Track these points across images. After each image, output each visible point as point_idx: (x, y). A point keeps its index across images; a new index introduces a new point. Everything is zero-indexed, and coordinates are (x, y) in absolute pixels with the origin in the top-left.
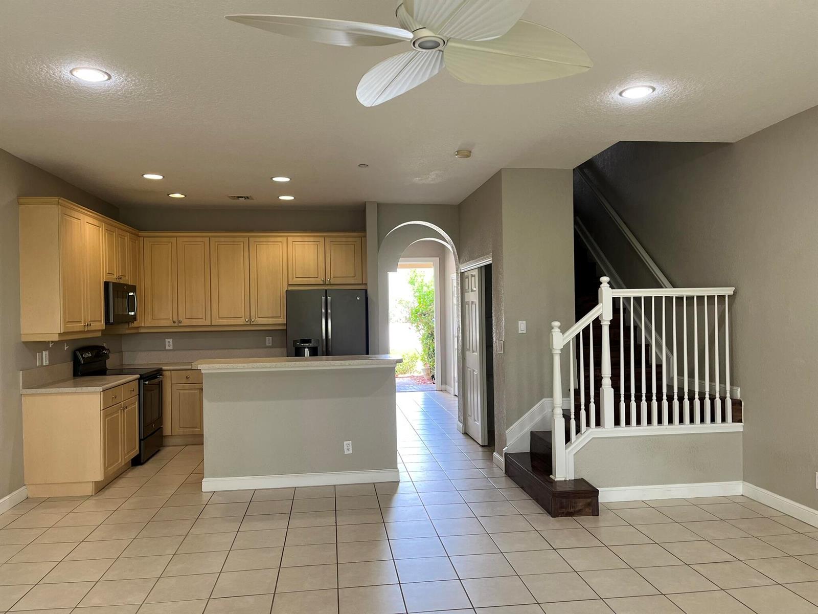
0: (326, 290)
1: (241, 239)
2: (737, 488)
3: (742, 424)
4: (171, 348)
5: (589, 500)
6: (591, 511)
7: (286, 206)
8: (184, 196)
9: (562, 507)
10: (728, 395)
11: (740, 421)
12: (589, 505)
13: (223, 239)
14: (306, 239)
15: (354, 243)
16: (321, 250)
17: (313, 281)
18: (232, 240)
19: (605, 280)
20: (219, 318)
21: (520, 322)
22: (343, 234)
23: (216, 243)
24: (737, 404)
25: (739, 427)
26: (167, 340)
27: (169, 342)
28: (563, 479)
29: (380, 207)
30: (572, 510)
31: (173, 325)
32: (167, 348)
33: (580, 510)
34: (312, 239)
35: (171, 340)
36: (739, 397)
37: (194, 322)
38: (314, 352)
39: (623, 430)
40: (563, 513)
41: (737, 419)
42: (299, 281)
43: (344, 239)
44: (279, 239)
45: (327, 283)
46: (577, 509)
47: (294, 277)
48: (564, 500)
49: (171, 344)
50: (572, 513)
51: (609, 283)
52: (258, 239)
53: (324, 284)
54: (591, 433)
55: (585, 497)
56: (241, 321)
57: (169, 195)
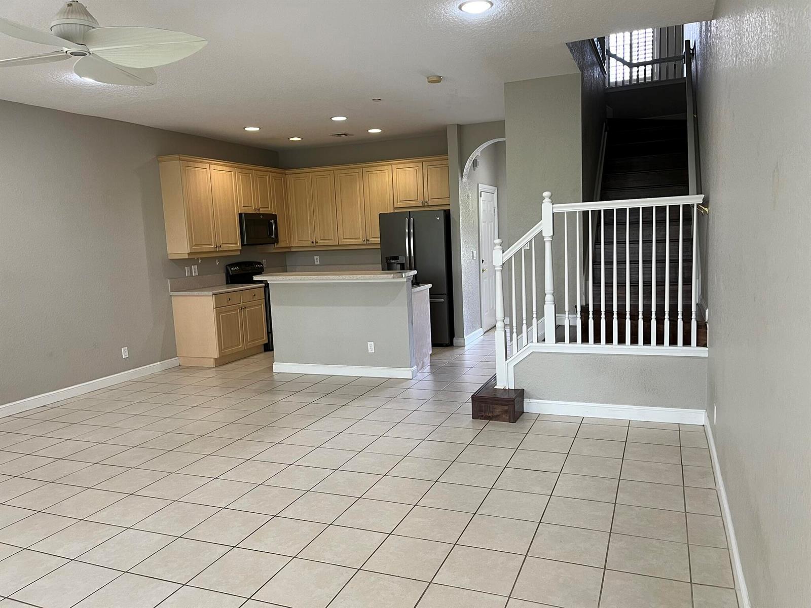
0: (410, 212)
2: (697, 417)
3: (707, 349)
4: (318, 263)
5: (506, 408)
6: (508, 418)
7: (376, 139)
8: (300, 139)
9: (481, 411)
11: (705, 346)
13: (343, 171)
14: (407, 165)
16: (420, 174)
17: (413, 204)
18: (350, 171)
20: (344, 239)
22: (438, 158)
23: (339, 175)
25: (703, 352)
26: (315, 257)
27: (317, 259)
28: (503, 388)
29: (460, 128)
30: (490, 415)
31: (312, 245)
32: (316, 263)
33: (497, 416)
34: (412, 165)
35: (318, 257)
37: (327, 243)
40: (482, 416)
42: (403, 204)
44: (386, 167)
46: (495, 414)
47: (399, 201)
48: (483, 405)
49: (319, 260)
50: (490, 417)
53: (424, 206)
54: (529, 346)
55: (502, 405)
56: (360, 241)
57: (290, 139)
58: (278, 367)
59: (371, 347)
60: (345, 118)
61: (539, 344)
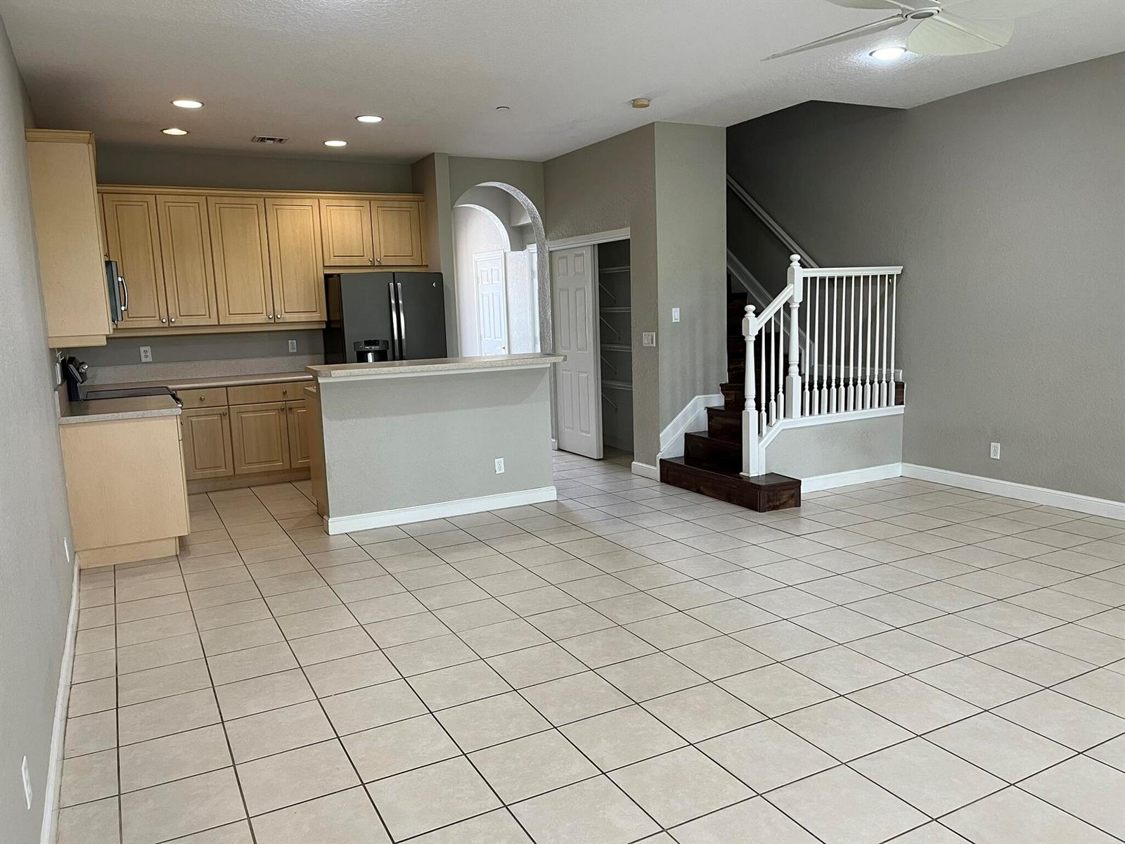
0: (394, 273)
1: (254, 201)
2: (897, 470)
3: (904, 406)
4: (150, 359)
5: (793, 491)
6: (794, 502)
7: (336, 155)
8: (185, 133)
9: (769, 501)
10: (892, 378)
11: (902, 404)
12: (792, 496)
13: (227, 200)
14: (345, 203)
15: (408, 209)
16: (366, 218)
17: (357, 262)
18: (239, 200)
19: (795, 257)
20: (230, 314)
21: (673, 309)
22: (394, 197)
23: (217, 205)
24: (900, 386)
25: (900, 409)
26: (142, 349)
27: (146, 352)
28: (757, 475)
29: (452, 159)
30: (778, 503)
31: (162, 325)
32: (144, 360)
33: (783, 504)
34: (352, 203)
35: (148, 348)
36: (901, 380)
37: (194, 321)
38: (381, 357)
39: (808, 421)
40: (770, 507)
41: (899, 402)
42: (338, 262)
43: (396, 204)
44: (308, 202)
45: (376, 264)
46: (782, 501)
47: (332, 256)
48: (771, 494)
49: (149, 354)
50: (777, 506)
51: (799, 261)
52: (278, 201)
53: (373, 266)
54: (780, 424)
55: (788, 489)
56: (261, 319)
57: (165, 131)
58: (337, 525)
59: (500, 465)
60: (379, 119)
61: (787, 420)
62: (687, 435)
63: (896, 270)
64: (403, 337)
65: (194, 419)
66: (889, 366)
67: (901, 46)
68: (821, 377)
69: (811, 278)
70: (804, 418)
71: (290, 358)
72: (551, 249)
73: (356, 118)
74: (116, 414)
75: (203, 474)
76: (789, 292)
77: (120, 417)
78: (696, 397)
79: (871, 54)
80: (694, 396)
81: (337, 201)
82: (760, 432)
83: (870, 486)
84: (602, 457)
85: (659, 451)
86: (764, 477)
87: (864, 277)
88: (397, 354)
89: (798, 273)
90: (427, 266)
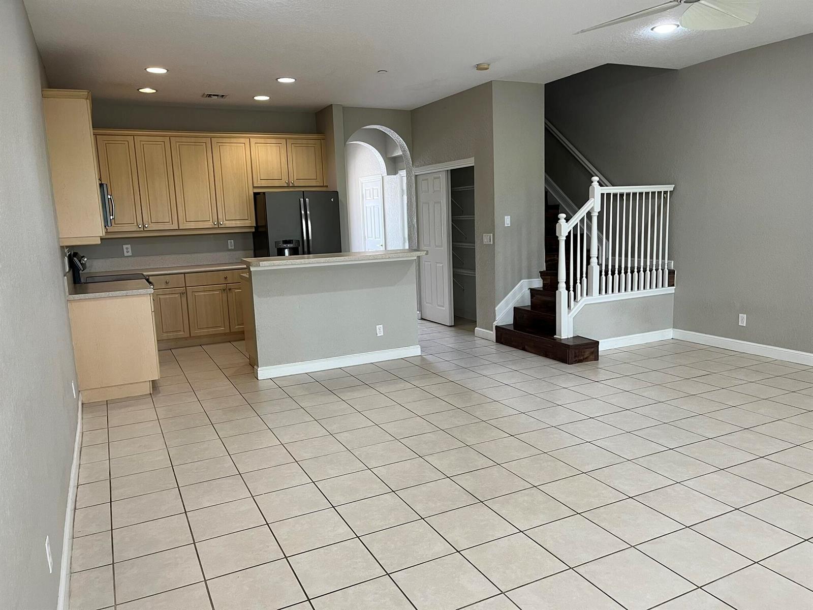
0: (303, 192)
1: (204, 140)
2: (669, 334)
3: (674, 287)
4: (130, 254)
5: (593, 350)
6: (593, 357)
7: (261, 106)
8: (154, 91)
9: (575, 357)
10: (666, 267)
11: (673, 285)
12: (592, 353)
13: (184, 139)
14: (269, 141)
15: (314, 145)
16: (283, 151)
17: (277, 184)
18: (193, 140)
19: (595, 179)
20: (186, 221)
21: (506, 217)
22: (304, 136)
23: (178, 144)
24: (671, 273)
25: (672, 290)
26: (125, 247)
27: (127, 248)
28: (566, 337)
29: (345, 109)
30: (582, 358)
31: (138, 229)
32: (126, 254)
33: (586, 358)
34: (273, 141)
35: (129, 246)
36: (672, 268)
37: (161, 227)
38: (294, 252)
39: (604, 298)
40: (576, 361)
41: (671, 284)
42: (264, 183)
43: (304, 141)
44: (242, 140)
45: (291, 185)
46: (585, 356)
47: (259, 180)
48: (577, 351)
49: (130, 250)
50: (581, 360)
51: (598, 182)
52: (221, 140)
53: (288, 187)
54: (583, 301)
55: (590, 348)
57: (140, 90)
58: (264, 372)
59: (380, 330)
60: (293, 80)
61: (589, 298)
62: (515, 308)
63: (670, 188)
64: (310, 238)
65: (161, 297)
66: (663, 258)
67: (675, 23)
68: (613, 266)
69: (607, 194)
70: (601, 296)
71: (229, 253)
72: (416, 174)
73: (277, 79)
74: (108, 293)
75: (168, 336)
76: (591, 204)
77: (110, 295)
78: (522, 281)
79: (652, 29)
80: (521, 280)
81: (263, 139)
82: (569, 306)
83: (650, 346)
84: (453, 324)
85: (495, 320)
86: (572, 339)
87: (646, 193)
88: (306, 250)
89: (597, 190)
90: (327, 186)
